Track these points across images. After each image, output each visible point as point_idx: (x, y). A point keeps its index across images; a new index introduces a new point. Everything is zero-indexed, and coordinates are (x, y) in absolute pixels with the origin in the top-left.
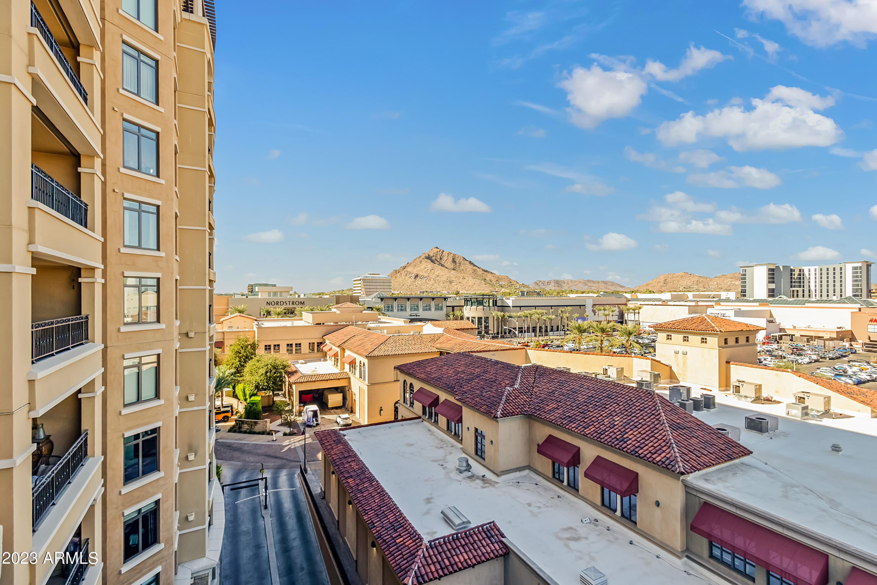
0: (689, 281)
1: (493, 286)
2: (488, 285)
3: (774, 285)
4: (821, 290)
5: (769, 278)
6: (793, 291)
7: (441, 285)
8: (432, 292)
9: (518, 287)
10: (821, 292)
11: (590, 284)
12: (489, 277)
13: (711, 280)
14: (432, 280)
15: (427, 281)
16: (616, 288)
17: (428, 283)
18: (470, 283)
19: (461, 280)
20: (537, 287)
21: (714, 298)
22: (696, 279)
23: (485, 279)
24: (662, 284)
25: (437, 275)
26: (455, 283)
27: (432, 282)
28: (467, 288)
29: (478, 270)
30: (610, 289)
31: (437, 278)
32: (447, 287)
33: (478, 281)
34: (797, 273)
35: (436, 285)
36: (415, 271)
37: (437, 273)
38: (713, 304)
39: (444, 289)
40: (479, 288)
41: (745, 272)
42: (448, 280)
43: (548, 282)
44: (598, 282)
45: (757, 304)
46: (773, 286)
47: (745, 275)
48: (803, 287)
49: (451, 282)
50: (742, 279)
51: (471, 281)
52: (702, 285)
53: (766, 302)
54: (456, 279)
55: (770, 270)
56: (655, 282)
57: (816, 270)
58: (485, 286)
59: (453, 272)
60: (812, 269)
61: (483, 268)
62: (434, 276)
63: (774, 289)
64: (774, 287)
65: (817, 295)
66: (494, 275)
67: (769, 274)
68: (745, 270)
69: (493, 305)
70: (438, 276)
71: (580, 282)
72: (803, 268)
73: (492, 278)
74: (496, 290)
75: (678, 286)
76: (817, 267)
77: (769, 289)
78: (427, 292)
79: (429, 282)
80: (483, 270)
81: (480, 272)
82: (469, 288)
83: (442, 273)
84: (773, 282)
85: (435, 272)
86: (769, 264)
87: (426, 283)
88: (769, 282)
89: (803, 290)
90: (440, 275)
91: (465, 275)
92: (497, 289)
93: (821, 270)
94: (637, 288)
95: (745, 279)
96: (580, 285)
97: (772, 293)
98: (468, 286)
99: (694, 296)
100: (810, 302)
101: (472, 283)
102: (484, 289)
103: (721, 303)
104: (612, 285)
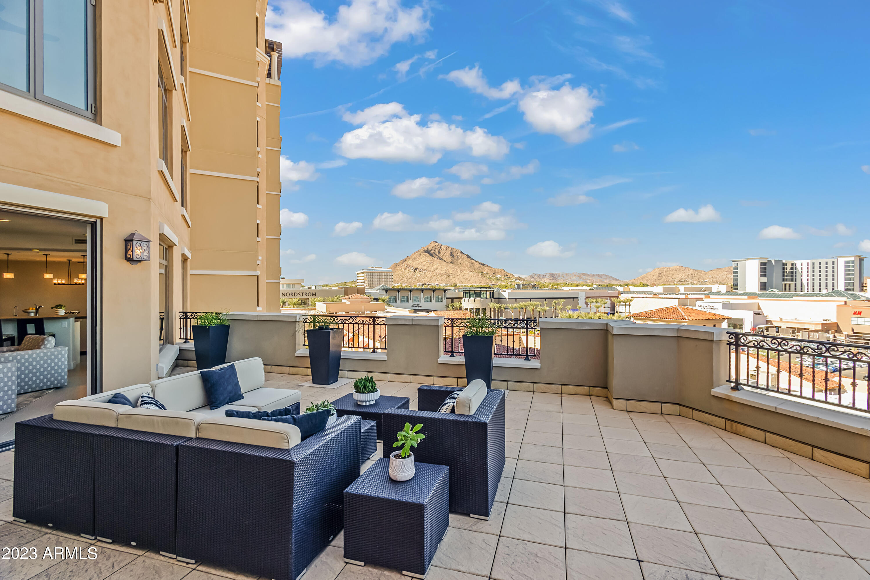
0: (684, 275)
1: (489, 278)
2: (485, 278)
3: (766, 278)
4: (813, 283)
5: (761, 272)
6: (785, 284)
7: (440, 278)
8: (431, 284)
9: (514, 280)
10: (813, 286)
11: (584, 277)
12: (486, 270)
13: (706, 274)
14: (431, 273)
15: (426, 274)
17: (426, 276)
18: (467, 276)
19: (459, 273)
20: (532, 280)
21: (705, 291)
22: (691, 272)
23: (482, 273)
24: (656, 277)
26: (453, 276)
27: (431, 274)
28: (464, 281)
29: (476, 263)
30: (605, 282)
31: (435, 271)
32: (445, 280)
33: (475, 275)
34: (789, 267)
35: (435, 278)
36: (415, 264)
37: (435, 266)
38: (703, 296)
39: (442, 282)
40: (476, 281)
41: (737, 265)
42: (446, 273)
43: (543, 276)
44: (593, 276)
45: (746, 297)
46: (765, 280)
47: (737, 269)
48: (796, 281)
49: (449, 275)
50: (734, 272)
51: (468, 274)
52: (696, 278)
53: (755, 295)
54: (454, 272)
55: (762, 264)
56: (650, 275)
57: (808, 263)
58: (482, 279)
59: (451, 265)
60: (805, 262)
61: (480, 262)
62: (432, 270)
63: (766, 283)
65: (809, 289)
66: (491, 268)
67: (761, 268)
69: (490, 298)
70: (436, 269)
71: (575, 275)
72: (795, 262)
73: (489, 272)
74: (492, 283)
75: (673, 280)
76: (809, 261)
77: (760, 283)
78: (426, 284)
79: (427, 275)
80: (480, 263)
81: (477, 265)
82: (467, 281)
83: (440, 266)
84: (765, 276)
85: (434, 265)
86: (761, 258)
88: (761, 276)
89: (796, 284)
90: (439, 268)
91: (463, 268)
92: (493, 282)
93: (813, 264)
94: (631, 281)
95: (737, 272)
96: (574, 278)
97: (764, 286)
98: (466, 278)
99: (686, 289)
100: (801, 296)
101: (469, 276)
102: (481, 281)
103: (711, 296)
104: (607, 278)
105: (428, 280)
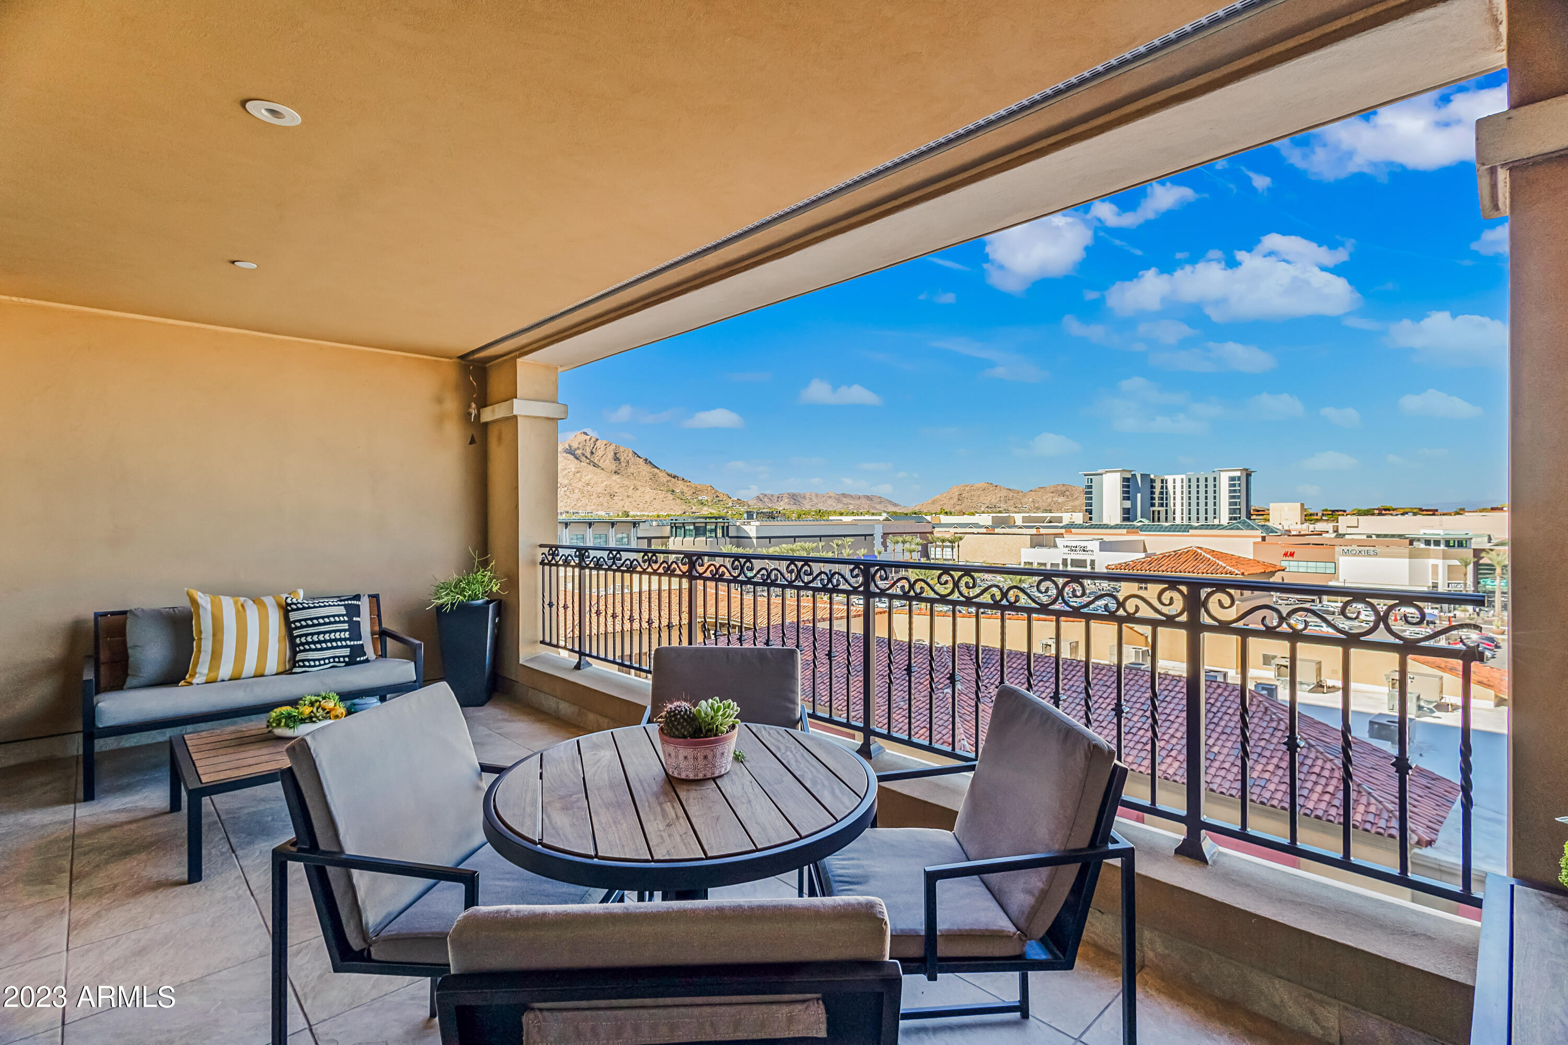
0: (994, 497)
1: (687, 502)
2: (682, 501)
3: (1130, 502)
4: (1190, 510)
5: (1124, 492)
6: (1153, 511)
7: (594, 501)
8: (577, 513)
9: (730, 504)
10: (1190, 514)
11: (845, 500)
12: (679, 487)
13: (1025, 495)
14: (577, 491)
15: (568, 493)
16: (886, 506)
17: (569, 497)
18: (647, 498)
19: (630, 492)
20: (760, 505)
21: (1050, 522)
22: (1004, 493)
23: (673, 491)
24: (955, 500)
25: (587, 482)
26: (621, 498)
27: (577, 494)
28: (641, 506)
29: (661, 474)
30: (877, 509)
31: (586, 488)
32: (605, 504)
33: (661, 495)
34: (1158, 485)
37: (586, 479)
38: (1063, 531)
39: (599, 508)
40: (664, 506)
41: (1091, 482)
42: (606, 492)
43: (778, 497)
44: (859, 498)
45: (1125, 531)
46: (1128, 504)
47: (1091, 487)
48: (1167, 506)
49: (612, 496)
50: (1087, 493)
51: (648, 493)
52: (1011, 502)
53: (1133, 528)
54: (622, 489)
55: (1126, 480)
56: (945, 497)
57: (1182, 480)
58: (675, 502)
59: (615, 477)
60: (1178, 478)
61: (669, 472)
62: (580, 485)
63: (1129, 509)
64: (1130, 506)
65: (1184, 519)
66: (688, 484)
67: (1124, 486)
68: (1091, 479)
69: (723, 536)
70: (588, 484)
71: (830, 497)
72: (1166, 477)
73: (689, 489)
74: (693, 510)
75: (979, 505)
76: (1184, 476)
77: (1124, 509)
79: (571, 496)
80: (668, 475)
81: (663, 478)
82: (646, 506)
83: (595, 479)
84: (1128, 498)
85: (583, 476)
86: (1123, 470)
87: (566, 497)
88: (1125, 498)
89: (1166, 510)
90: (592, 482)
91: (638, 484)
92: (694, 508)
93: (1190, 480)
94: (918, 507)
95: (1091, 493)
96: (830, 502)
97: (1128, 515)
98: (644, 502)
99: (1025, 519)
100: (1196, 528)
101: (650, 498)
102: (672, 507)
103: (1073, 530)
104: (880, 503)
105: (573, 504)
